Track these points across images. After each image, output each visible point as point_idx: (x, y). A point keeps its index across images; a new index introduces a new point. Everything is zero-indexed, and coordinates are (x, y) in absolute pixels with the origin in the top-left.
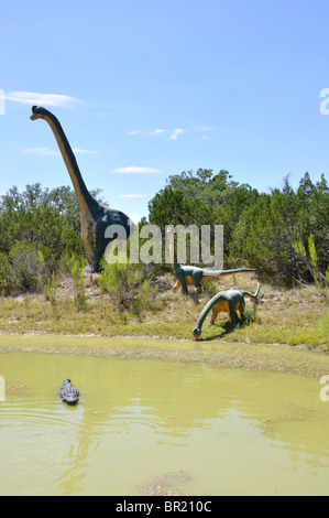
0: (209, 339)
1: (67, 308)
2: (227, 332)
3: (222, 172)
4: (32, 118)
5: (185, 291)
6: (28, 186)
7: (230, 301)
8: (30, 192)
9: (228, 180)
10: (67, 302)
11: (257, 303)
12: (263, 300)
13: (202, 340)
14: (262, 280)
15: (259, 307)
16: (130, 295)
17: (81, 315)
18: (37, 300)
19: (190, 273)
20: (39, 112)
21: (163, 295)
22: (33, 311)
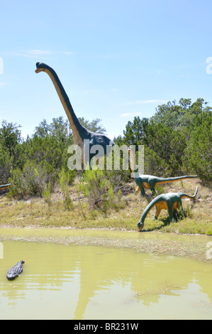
0: (149, 230)
1: (57, 208)
2: (165, 225)
3: (199, 100)
4: (37, 72)
5: (143, 194)
6: (54, 119)
7: (168, 202)
8: (56, 123)
9: (204, 105)
10: (59, 204)
11: (195, 202)
12: (200, 200)
13: (144, 231)
14: (203, 184)
15: (197, 205)
16: (102, 198)
17: (66, 213)
18: (39, 203)
19: (146, 180)
20: (41, 67)
21: (127, 197)
22: (35, 211)
